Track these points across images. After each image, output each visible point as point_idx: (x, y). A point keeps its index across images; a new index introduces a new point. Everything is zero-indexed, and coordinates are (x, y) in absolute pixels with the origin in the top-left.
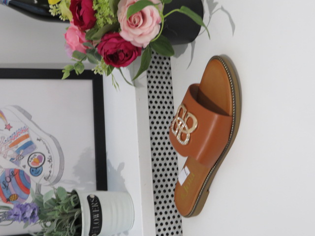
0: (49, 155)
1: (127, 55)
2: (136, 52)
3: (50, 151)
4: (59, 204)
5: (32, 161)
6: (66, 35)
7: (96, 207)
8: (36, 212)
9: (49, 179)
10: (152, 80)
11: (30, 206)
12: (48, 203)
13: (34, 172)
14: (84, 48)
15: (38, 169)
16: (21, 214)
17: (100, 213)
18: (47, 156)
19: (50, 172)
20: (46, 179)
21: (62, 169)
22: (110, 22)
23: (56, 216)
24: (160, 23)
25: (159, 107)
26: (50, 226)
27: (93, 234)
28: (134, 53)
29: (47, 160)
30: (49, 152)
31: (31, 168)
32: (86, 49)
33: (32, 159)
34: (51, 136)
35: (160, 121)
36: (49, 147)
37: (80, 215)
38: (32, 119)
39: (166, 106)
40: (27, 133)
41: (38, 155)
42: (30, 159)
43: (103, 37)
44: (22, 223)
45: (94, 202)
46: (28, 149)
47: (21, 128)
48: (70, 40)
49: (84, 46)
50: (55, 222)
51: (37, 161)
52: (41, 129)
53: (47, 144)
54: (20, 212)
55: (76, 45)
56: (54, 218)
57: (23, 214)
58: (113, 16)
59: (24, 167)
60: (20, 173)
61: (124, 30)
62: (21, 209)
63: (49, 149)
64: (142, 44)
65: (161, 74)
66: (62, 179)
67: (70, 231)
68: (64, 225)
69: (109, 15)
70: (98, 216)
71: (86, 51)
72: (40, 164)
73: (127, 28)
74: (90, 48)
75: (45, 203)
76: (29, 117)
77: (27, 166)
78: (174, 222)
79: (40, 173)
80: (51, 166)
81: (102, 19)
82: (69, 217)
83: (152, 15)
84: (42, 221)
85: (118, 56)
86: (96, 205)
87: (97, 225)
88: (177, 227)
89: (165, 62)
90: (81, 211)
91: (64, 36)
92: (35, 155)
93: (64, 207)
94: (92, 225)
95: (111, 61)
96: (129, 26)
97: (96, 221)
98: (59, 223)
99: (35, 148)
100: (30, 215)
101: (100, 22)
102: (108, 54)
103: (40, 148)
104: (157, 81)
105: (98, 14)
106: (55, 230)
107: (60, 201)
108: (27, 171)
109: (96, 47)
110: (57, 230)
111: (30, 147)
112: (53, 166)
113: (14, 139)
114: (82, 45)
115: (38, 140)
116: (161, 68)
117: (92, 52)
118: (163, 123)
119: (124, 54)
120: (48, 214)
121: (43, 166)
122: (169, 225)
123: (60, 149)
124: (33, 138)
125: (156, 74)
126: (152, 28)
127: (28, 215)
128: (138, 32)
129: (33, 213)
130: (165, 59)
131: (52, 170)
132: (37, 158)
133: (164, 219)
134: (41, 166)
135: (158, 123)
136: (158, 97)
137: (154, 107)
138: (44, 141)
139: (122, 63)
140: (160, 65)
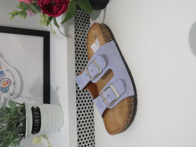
0: (14, 80)
1: (58, 7)
2: (65, 4)
3: (15, 78)
5: (2, 83)
7: (37, 115)
9: (13, 95)
10: (78, 35)
13: (4, 90)
14: (29, 2)
15: (6, 89)
17: (40, 118)
18: (12, 81)
19: (14, 91)
20: (11, 95)
21: (22, 89)
25: (82, 52)
26: (4, 127)
28: (63, 4)
29: (12, 83)
30: (14, 79)
31: (1, 87)
33: (2, 82)
34: (15, 69)
35: (82, 61)
36: (14, 76)
38: (4, 58)
41: (6, 80)
45: (36, 111)
50: (7, 124)
51: (6, 84)
52: (9, 64)
63: (14, 77)
65: (84, 32)
66: (22, 95)
67: (16, 131)
68: (14, 126)
70: (38, 120)
72: (8, 86)
78: (89, 124)
79: (7, 91)
80: (15, 87)
82: (17, 121)
85: (52, 8)
86: (37, 113)
87: (37, 127)
88: (91, 127)
89: (87, 25)
90: (26, 117)
94: (34, 126)
95: (47, 11)
97: (37, 124)
98: (10, 124)
99: (5, 75)
103: (8, 76)
104: (81, 36)
106: (6, 130)
111: (1, 74)
112: (16, 87)
115: (7, 70)
116: (84, 28)
118: (84, 62)
121: (9, 87)
122: (86, 126)
123: (21, 77)
124: (4, 69)
125: (81, 32)
130: (87, 23)
131: (15, 89)
132: (6, 82)
133: (83, 122)
134: (8, 87)
135: (81, 62)
136: (82, 46)
137: (79, 52)
138: (11, 71)
139: (55, 13)
140: (84, 26)
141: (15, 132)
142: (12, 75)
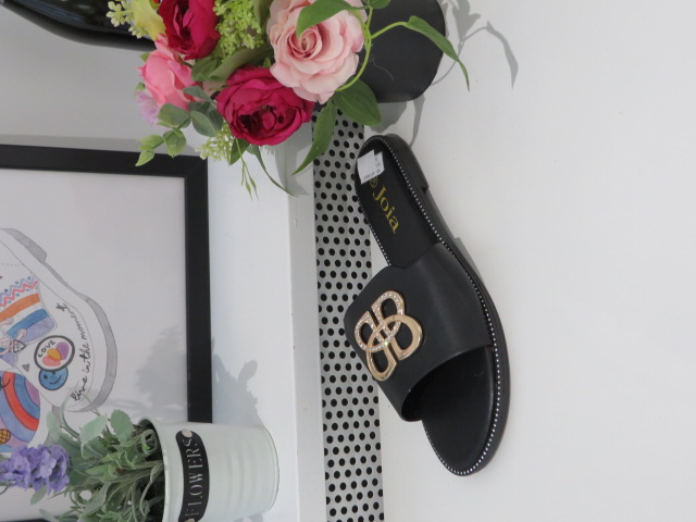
0: (84, 342)
1: (280, 119)
2: (303, 113)
3: (86, 335)
4: (113, 450)
5: (45, 354)
6: (144, 69)
7: (196, 458)
8: (64, 466)
9: (82, 397)
10: (324, 181)
11: (50, 452)
12: (89, 447)
13: (49, 380)
14: (185, 99)
15: (58, 374)
16: (29, 470)
17: (205, 471)
18: (79, 344)
19: (85, 380)
20: (76, 396)
21: (111, 373)
22: (250, 43)
23: (109, 475)
24: (359, 50)
25: (337, 241)
26: (91, 500)
27: (187, 518)
28: (298, 114)
29: (78, 353)
30: (83, 337)
31: (42, 369)
32: (188, 101)
33: (44, 350)
34: (88, 300)
35: (339, 271)
36: (82, 325)
37: (162, 474)
38: (47, 261)
39: (352, 238)
40: (34, 291)
41: (57, 341)
42: (40, 352)
43: (231, 77)
44: (32, 491)
45: (193, 447)
46: (36, 329)
47: (22, 280)
48: (155, 81)
49: (186, 95)
50: (104, 489)
51: (57, 356)
52: (66, 284)
53: (79, 319)
54: (29, 465)
55: (167, 93)
56: (102, 480)
57: (34, 471)
58: (259, 31)
59: (26, 367)
60: (17, 381)
61: (281, 62)
62: (29, 458)
63: (85, 330)
64: (318, 96)
65: (342, 169)
66: (112, 396)
67: (137, 510)
68: (124, 496)
69: (250, 27)
70: (199, 477)
71: (188, 107)
72: (63, 362)
73: (287, 58)
74: (197, 99)
75: (85, 447)
76: (41, 256)
77: (33, 365)
78: (365, 495)
79: (61, 382)
80: (88, 368)
81: (233, 36)
82: (137, 478)
83: (343, 33)
84: (72, 488)
85: (260, 120)
86: (195, 454)
87: (196, 499)
88: (371, 507)
89: (351, 142)
90: (163, 466)
91: (140, 72)
92: (53, 343)
93: (126, 457)
94: (187, 498)
95: (246, 130)
96: (292, 54)
97: (196, 490)
98: (113, 493)
99: (53, 325)
100: (50, 471)
101: (228, 41)
102: (241, 113)
103: (63, 326)
104: (333, 183)
105: (225, 25)
106: (104, 509)
107: (117, 443)
108: (32, 377)
109: (213, 97)
110: (108, 509)
111: (41, 322)
112: (91, 368)
113: (6, 303)
114: (181, 93)
115: (59, 307)
117: (204, 108)
118: (344, 275)
119: (275, 116)
120: (89, 471)
121: (69, 367)
122: (355, 501)
123: (107, 329)
124: (48, 303)
125: (332, 168)
126: (341, 61)
127: (45, 472)
128: (310, 67)
129: (57, 468)
130: (351, 135)
131: (89, 376)
132: (57, 349)
133: (343, 486)
134: (65, 366)
135: (333, 274)
136: (336, 219)
137: (326, 240)
138: (72, 309)
139: (270, 134)
140: (342, 148)
141: (133, 513)
142: (79, 325)
